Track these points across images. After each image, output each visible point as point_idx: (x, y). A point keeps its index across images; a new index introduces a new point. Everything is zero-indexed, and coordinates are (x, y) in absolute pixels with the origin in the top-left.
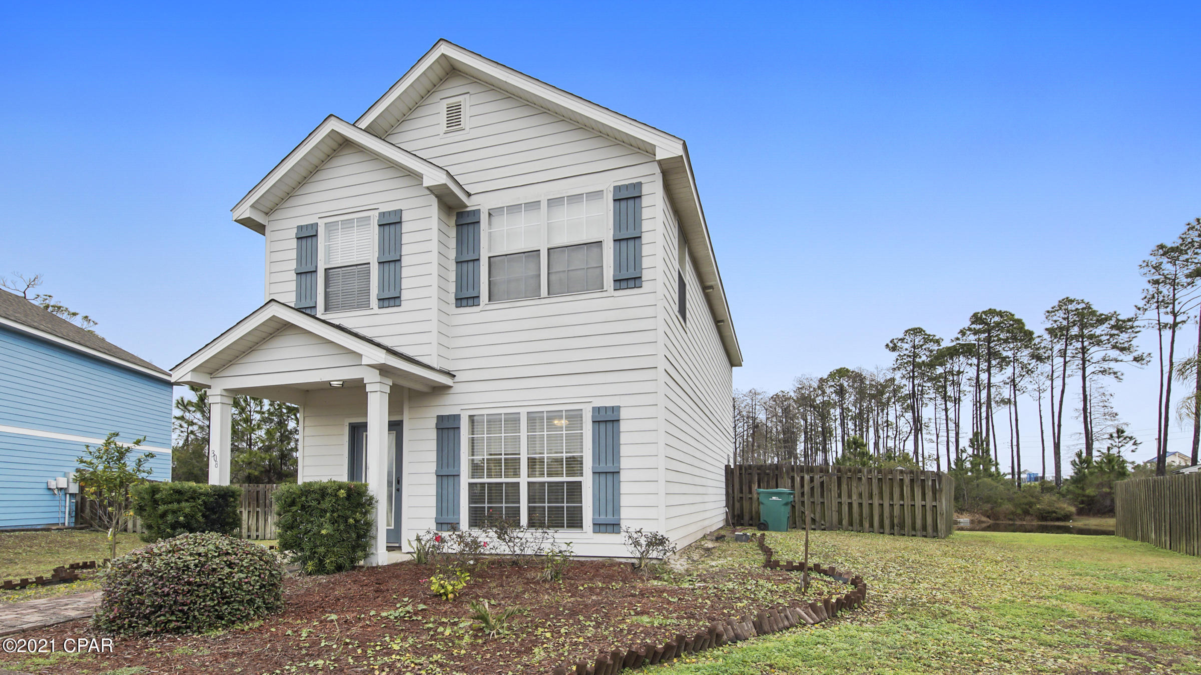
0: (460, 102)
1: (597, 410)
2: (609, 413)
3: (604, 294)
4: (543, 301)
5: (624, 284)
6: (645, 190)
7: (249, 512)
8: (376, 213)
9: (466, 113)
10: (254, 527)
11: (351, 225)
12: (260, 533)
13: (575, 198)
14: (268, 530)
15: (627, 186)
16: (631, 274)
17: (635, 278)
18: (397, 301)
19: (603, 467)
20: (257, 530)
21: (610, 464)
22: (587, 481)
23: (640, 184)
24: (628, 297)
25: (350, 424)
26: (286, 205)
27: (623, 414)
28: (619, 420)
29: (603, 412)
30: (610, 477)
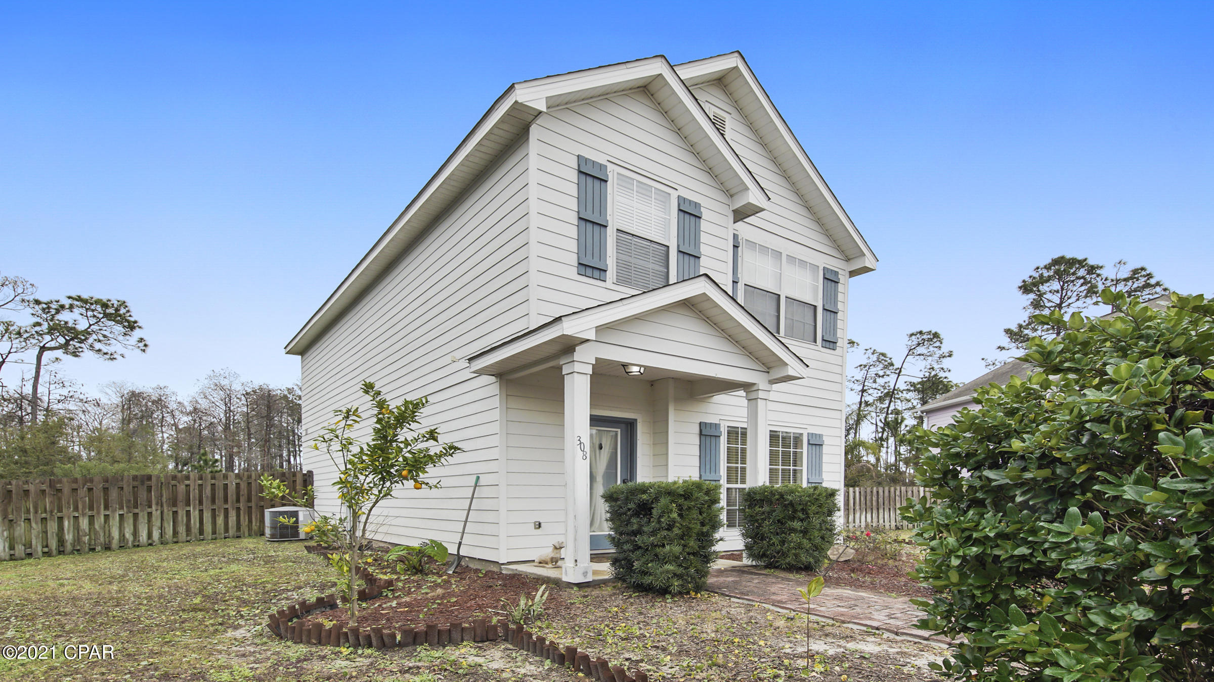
0: (725, 119)
2: (818, 438)
6: (841, 279)
8: (677, 194)
9: (729, 133)
11: (647, 193)
13: (801, 263)
15: (831, 271)
16: (832, 338)
17: (833, 342)
19: (813, 479)
21: (817, 477)
23: (838, 273)
24: (828, 354)
28: (822, 445)
29: (814, 438)
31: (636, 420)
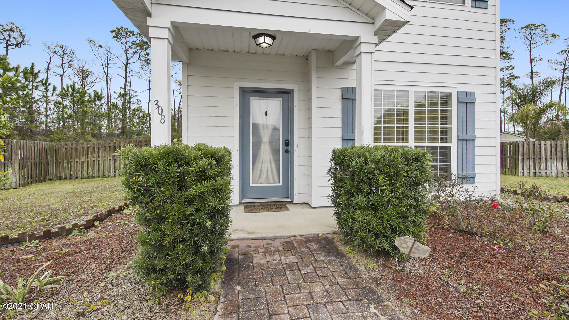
1: (460, 94)
2: (469, 96)
3: (465, 8)
5: (477, 4)
17: (484, 2)
19: (465, 136)
21: (469, 134)
22: (453, 144)
24: (479, 14)
25: (240, 88)
27: (477, 98)
29: (464, 96)
30: (469, 143)
31: (293, 90)
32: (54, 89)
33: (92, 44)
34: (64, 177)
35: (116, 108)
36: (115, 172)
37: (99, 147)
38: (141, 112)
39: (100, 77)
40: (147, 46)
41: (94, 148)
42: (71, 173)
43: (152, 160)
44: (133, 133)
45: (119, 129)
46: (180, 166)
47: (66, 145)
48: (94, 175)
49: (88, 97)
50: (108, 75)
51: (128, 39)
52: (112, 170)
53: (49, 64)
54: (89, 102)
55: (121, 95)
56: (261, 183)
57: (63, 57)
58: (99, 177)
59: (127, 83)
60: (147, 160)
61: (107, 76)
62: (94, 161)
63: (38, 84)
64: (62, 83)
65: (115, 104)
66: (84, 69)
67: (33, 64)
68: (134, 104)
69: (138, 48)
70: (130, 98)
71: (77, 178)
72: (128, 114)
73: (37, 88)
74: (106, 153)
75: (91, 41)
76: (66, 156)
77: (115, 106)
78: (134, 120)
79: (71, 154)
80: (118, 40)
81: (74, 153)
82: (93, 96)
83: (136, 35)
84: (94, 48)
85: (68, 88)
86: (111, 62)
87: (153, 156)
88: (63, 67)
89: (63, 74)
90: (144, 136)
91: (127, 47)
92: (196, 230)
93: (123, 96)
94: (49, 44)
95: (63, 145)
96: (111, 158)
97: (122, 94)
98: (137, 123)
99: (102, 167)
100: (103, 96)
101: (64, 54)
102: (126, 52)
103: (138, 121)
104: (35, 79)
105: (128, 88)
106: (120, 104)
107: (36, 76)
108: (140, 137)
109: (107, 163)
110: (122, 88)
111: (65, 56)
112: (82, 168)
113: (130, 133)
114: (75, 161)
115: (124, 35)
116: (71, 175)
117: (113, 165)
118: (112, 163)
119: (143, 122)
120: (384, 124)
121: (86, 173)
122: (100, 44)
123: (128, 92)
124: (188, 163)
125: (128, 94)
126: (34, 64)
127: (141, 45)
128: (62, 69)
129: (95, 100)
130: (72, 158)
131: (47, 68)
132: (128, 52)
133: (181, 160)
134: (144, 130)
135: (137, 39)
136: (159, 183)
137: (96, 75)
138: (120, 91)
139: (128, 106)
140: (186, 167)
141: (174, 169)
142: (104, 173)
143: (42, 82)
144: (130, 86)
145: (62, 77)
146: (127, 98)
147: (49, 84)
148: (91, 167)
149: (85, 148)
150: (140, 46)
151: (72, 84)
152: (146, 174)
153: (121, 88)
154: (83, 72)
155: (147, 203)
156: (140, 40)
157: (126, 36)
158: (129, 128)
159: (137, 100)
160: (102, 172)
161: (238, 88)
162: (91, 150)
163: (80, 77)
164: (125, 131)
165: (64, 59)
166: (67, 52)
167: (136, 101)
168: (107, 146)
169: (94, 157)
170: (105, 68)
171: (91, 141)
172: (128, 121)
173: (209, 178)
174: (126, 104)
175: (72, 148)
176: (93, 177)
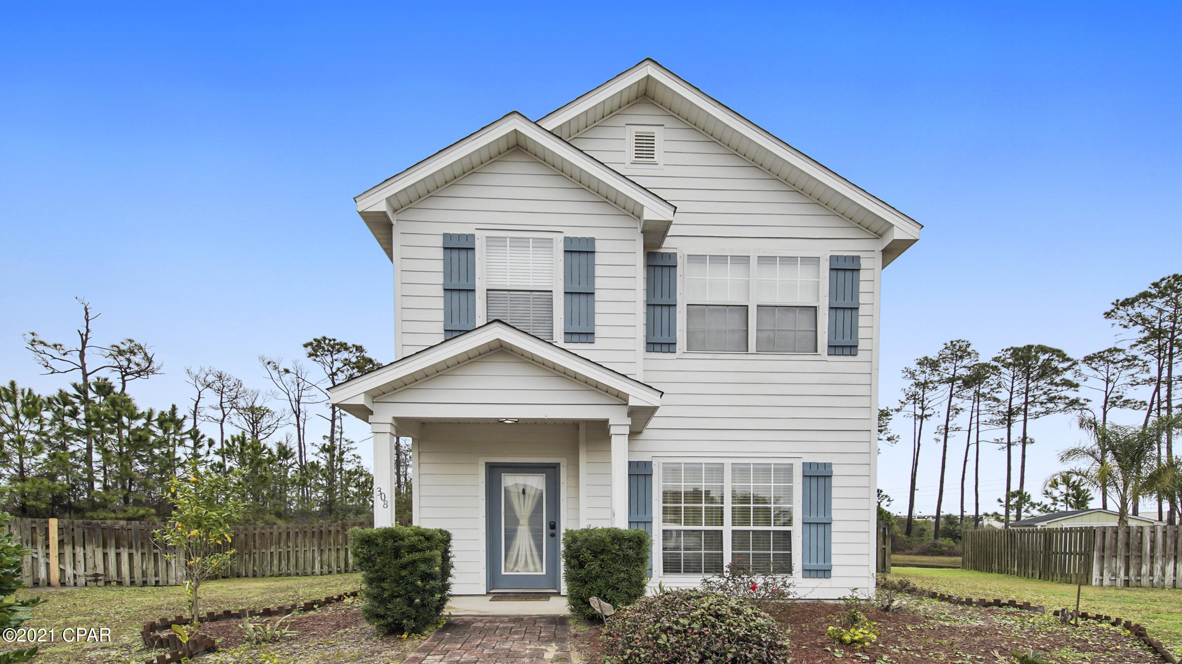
0: (654, 133)
1: (807, 466)
2: (821, 468)
3: (817, 358)
4: (750, 357)
5: (839, 351)
6: (864, 264)
7: (143, 554)
8: (561, 237)
9: (659, 147)
10: (151, 571)
11: (525, 245)
12: (161, 578)
13: (789, 260)
14: (172, 574)
15: (845, 258)
16: (847, 341)
17: (851, 346)
18: (590, 336)
19: (813, 518)
20: (156, 575)
21: (821, 516)
22: (797, 530)
23: (859, 257)
24: (841, 363)
25: (486, 463)
26: (422, 205)
27: (836, 470)
28: (831, 476)
29: (814, 468)
30: (821, 528)
31: (559, 464)
32: (211, 443)
33: (270, 367)
34: (244, 574)
35: (317, 470)
36: (322, 568)
37: (297, 533)
38: (361, 475)
39: (284, 418)
40: (371, 366)
41: (288, 533)
42: (255, 568)
43: (374, 537)
44: (349, 510)
45: (322, 504)
46: (395, 542)
47: (246, 529)
48: (289, 572)
49: (267, 456)
50: (301, 415)
51: (335, 357)
52: (317, 566)
53: (197, 402)
54: (270, 461)
55: (324, 449)
56: (517, 571)
57: (222, 392)
58: (297, 574)
59: (336, 429)
60: (369, 537)
61: (298, 417)
62: (288, 552)
63: (184, 437)
64: (222, 433)
65: (316, 463)
66: (257, 405)
67: (174, 406)
68: (350, 462)
69: (355, 370)
70: (342, 453)
71: (264, 576)
72: (339, 479)
73: (182, 442)
74: (307, 540)
75: (269, 363)
76: (246, 545)
77: (314, 466)
78: (350, 489)
79: (254, 541)
80: (318, 359)
81: (258, 541)
82: (275, 451)
83: (351, 350)
84: (275, 374)
85: (234, 441)
86: (304, 393)
87: (374, 534)
88: (222, 408)
89: (223, 419)
90: (368, 515)
91: (334, 370)
92: (410, 588)
93: (328, 450)
94: (195, 371)
95: (241, 530)
96: (316, 548)
97: (327, 447)
98: (355, 494)
99: (301, 561)
100: (293, 451)
101: (224, 387)
102: (333, 378)
103: (356, 490)
104: (179, 429)
105: (337, 436)
106: (323, 464)
107: (179, 424)
108: (361, 516)
109: (309, 555)
110: (327, 437)
111: (225, 389)
112: (272, 561)
113: (342, 510)
114: (260, 552)
115: (328, 350)
116: (254, 571)
117: (319, 558)
118: (316, 555)
119: (366, 492)
120: (685, 503)
121: (278, 570)
122: (286, 368)
123: (338, 443)
124: (403, 540)
125: (338, 447)
126: (177, 407)
127: (360, 365)
128: (221, 410)
129: (279, 458)
130: (255, 548)
131: (194, 409)
132: (336, 377)
133: (396, 537)
134: (369, 504)
135: (351, 355)
136: (378, 553)
137: (278, 415)
138: (323, 442)
139: (339, 467)
140: (401, 542)
141: (390, 543)
142: (304, 568)
143: (191, 434)
144: (341, 433)
145: (221, 424)
146: (337, 453)
147: (203, 437)
148: (285, 560)
149: (275, 534)
150: (357, 367)
151: (240, 435)
152: (369, 546)
153: (325, 437)
154: (252, 409)
155: (370, 567)
156: (357, 357)
157: (332, 353)
158: (340, 502)
159: (354, 455)
160: (301, 566)
161: (484, 464)
162: (284, 537)
163: (248, 418)
164: (333, 507)
165: (224, 395)
166: (229, 383)
167: (353, 457)
168: (308, 531)
169: (288, 547)
170: (294, 403)
171: (275, 524)
172: (338, 490)
173: (420, 550)
174: (335, 464)
175: (255, 534)
176: (289, 575)
